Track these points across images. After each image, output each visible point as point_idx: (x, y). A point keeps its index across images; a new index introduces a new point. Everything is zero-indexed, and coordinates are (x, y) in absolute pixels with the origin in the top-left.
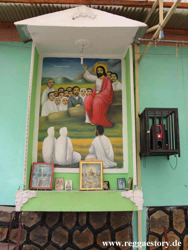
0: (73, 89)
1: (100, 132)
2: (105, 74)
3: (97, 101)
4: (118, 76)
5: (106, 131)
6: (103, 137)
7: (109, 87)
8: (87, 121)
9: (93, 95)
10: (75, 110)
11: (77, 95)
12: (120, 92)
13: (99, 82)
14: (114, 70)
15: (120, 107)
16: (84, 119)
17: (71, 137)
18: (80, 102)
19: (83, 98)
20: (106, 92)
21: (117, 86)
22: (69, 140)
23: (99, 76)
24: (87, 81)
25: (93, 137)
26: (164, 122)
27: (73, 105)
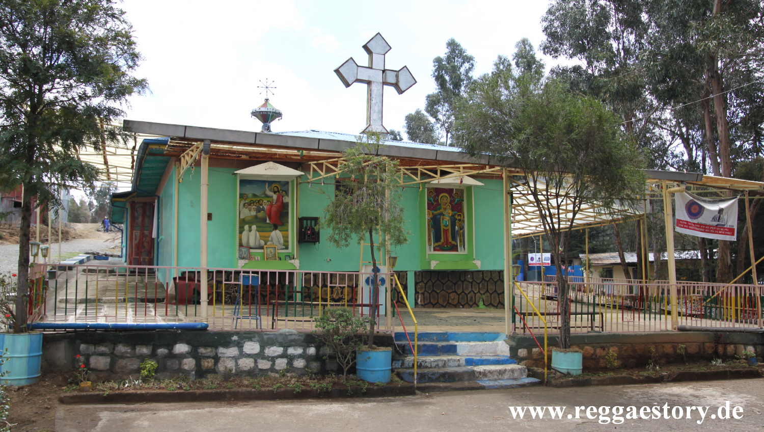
0: (259, 201)
1: (276, 228)
2: (278, 191)
3: (274, 209)
4: (287, 194)
5: (279, 227)
6: (277, 231)
7: (281, 200)
8: (268, 221)
9: (271, 205)
11: (261, 205)
12: (288, 203)
13: (275, 197)
14: (284, 188)
15: (287, 213)
16: (266, 220)
17: (258, 231)
18: (263, 209)
19: (265, 207)
20: (279, 204)
21: (287, 199)
22: (257, 233)
23: (275, 192)
24: (267, 196)
25: (271, 231)
26: (313, 223)
27: (259, 212)
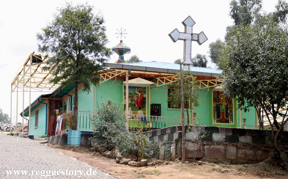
0: (132, 96)
1: (140, 109)
2: (141, 92)
3: (139, 100)
4: (145, 92)
5: (141, 109)
6: (141, 111)
7: (142, 96)
8: (136, 106)
9: (138, 98)
10: (133, 103)
11: (133, 98)
12: (145, 98)
13: (140, 94)
14: (144, 90)
15: (145, 102)
16: (135, 105)
17: (132, 110)
18: (134, 100)
19: (135, 99)
20: (142, 97)
21: (145, 96)
22: (131, 111)
23: (140, 92)
24: (136, 94)
25: (138, 111)
26: (158, 107)
27: (132, 101)
